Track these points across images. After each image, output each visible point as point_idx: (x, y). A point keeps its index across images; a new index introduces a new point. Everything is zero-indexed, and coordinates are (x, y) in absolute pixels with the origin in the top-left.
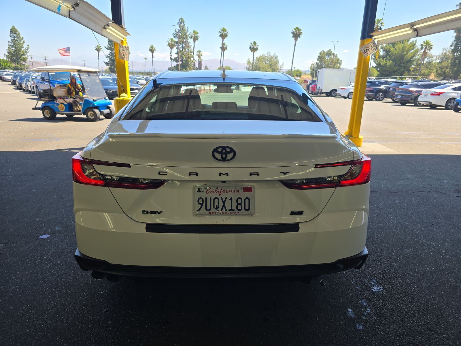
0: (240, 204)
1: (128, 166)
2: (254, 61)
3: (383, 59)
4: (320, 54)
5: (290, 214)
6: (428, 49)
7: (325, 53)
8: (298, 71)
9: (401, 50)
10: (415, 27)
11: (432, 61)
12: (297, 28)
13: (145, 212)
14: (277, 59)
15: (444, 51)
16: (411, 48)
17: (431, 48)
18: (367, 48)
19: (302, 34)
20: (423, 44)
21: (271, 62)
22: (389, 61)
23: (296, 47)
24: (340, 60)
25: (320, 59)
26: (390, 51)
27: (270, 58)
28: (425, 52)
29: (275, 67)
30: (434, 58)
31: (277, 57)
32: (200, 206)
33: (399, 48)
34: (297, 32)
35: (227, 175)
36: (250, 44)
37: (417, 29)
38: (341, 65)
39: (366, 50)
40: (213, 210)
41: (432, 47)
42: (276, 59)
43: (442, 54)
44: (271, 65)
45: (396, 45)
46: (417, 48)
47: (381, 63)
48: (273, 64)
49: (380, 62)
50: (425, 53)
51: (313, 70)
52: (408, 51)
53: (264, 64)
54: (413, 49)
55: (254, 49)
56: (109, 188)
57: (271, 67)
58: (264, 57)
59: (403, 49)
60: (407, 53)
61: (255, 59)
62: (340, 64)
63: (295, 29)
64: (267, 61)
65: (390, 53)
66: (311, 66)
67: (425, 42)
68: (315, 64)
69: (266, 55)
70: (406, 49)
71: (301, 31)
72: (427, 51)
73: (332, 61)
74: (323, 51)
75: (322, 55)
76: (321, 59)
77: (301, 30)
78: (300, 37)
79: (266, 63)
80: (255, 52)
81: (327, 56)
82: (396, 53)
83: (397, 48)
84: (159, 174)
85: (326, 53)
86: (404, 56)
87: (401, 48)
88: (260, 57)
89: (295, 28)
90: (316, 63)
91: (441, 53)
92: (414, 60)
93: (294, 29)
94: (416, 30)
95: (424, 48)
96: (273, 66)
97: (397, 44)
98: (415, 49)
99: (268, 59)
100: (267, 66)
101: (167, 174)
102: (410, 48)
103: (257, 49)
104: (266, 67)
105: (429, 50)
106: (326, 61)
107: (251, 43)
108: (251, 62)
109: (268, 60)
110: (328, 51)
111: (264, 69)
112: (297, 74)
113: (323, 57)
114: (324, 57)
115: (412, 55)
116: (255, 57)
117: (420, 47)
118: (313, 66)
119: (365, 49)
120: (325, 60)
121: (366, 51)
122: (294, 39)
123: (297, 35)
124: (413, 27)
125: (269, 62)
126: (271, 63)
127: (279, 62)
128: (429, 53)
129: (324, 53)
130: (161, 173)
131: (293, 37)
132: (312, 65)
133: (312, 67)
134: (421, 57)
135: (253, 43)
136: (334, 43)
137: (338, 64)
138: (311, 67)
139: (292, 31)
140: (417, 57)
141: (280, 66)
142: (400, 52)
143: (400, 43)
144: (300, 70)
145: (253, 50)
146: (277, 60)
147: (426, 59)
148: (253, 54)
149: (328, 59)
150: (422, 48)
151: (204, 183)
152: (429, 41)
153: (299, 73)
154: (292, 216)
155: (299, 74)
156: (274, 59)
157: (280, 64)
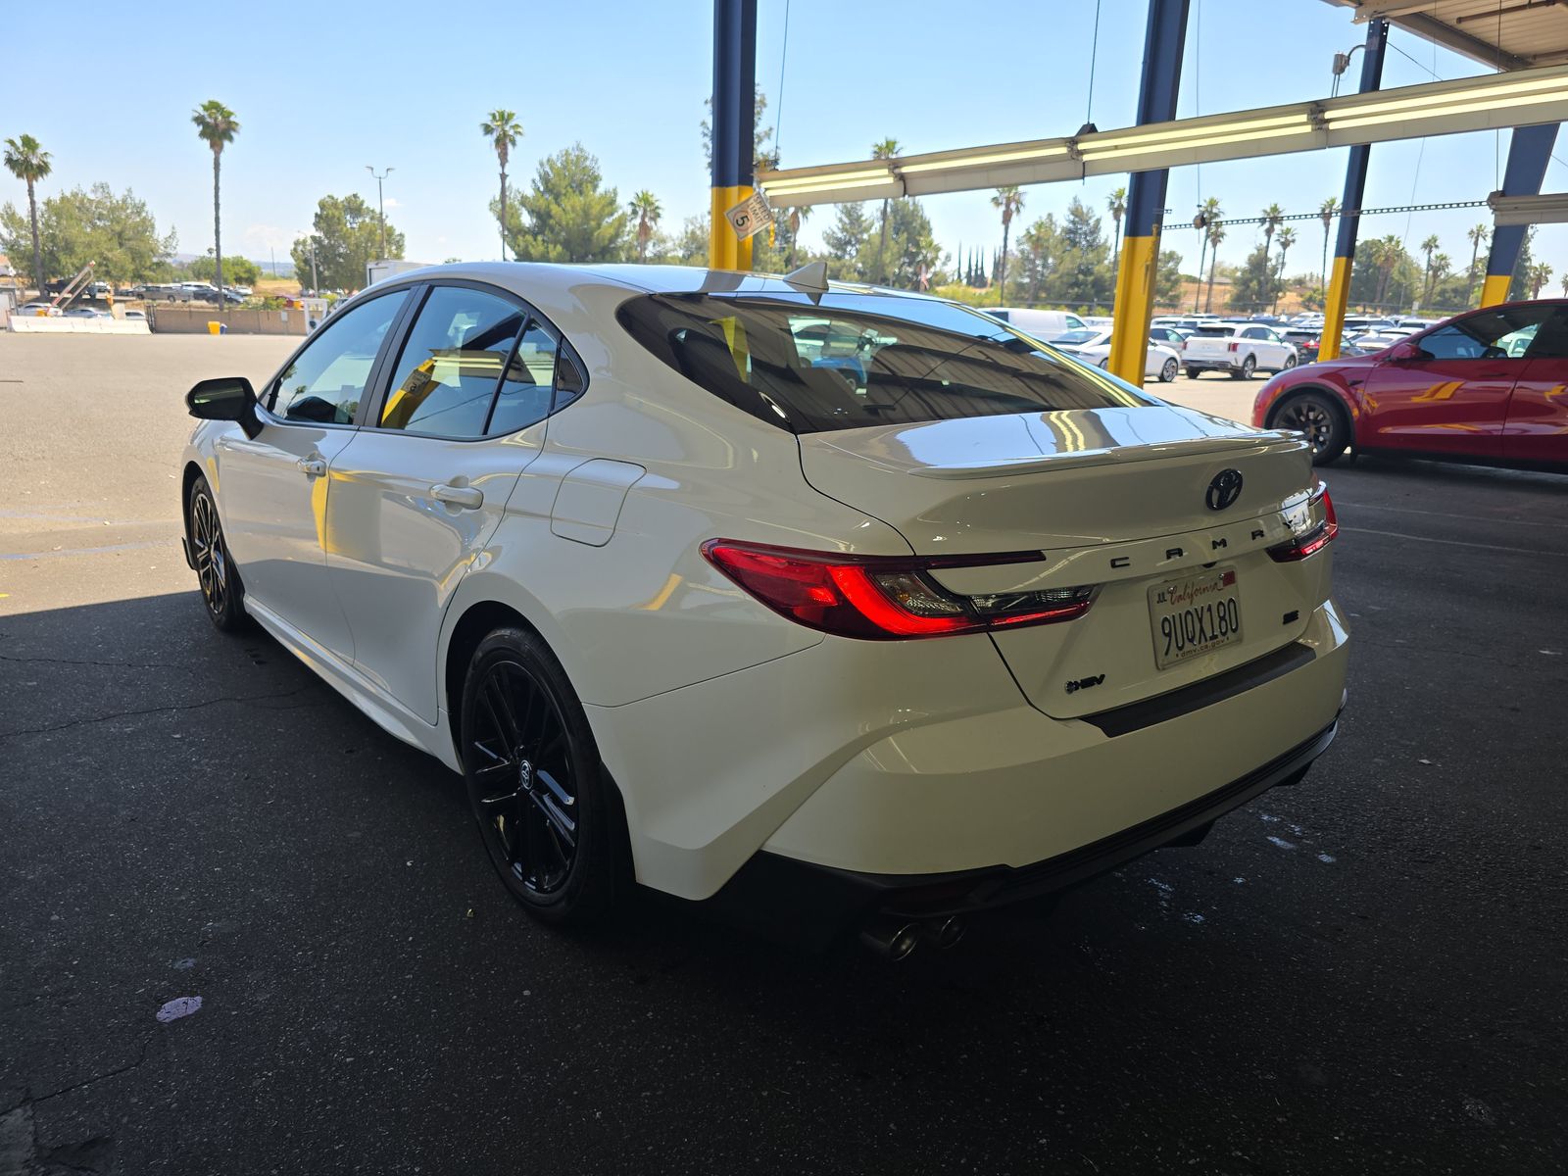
0: (1222, 619)
1: (1037, 556)
2: (38, 214)
3: (535, 240)
4: (322, 206)
5: (1285, 623)
6: (651, 219)
7: (341, 206)
8: (239, 262)
9: (581, 213)
10: (905, 170)
11: (666, 253)
12: (213, 106)
13: (1072, 687)
14: (144, 214)
15: (691, 228)
16: (607, 210)
17: (658, 215)
18: (743, 215)
19: (238, 128)
20: (635, 202)
21: (118, 222)
22: (555, 247)
23: (221, 173)
24: (397, 232)
25: (323, 225)
26: (549, 215)
27: (113, 209)
28: (643, 224)
29: (142, 244)
30: (669, 245)
31: (144, 205)
32: (1168, 639)
33: (573, 208)
34: (216, 119)
35: (1225, 545)
36: (8, 145)
37: (906, 176)
38: (402, 251)
39: (742, 218)
40: (1188, 646)
41: (660, 211)
42: (139, 213)
43: (686, 233)
44: (120, 235)
45: (563, 198)
46: (620, 212)
47: (532, 251)
48: (129, 233)
49: (527, 247)
50: (644, 230)
51: (306, 261)
52: (600, 219)
53: (89, 230)
54: (612, 215)
55: (27, 165)
56: (991, 633)
57: (121, 245)
58: (82, 202)
59: (586, 214)
60: (599, 226)
61: (40, 206)
62: (400, 247)
63: (206, 108)
64: (99, 219)
65: (552, 222)
66: (292, 246)
67: (640, 195)
68: (309, 241)
69: (92, 196)
70: (595, 211)
71: (232, 119)
72: (649, 223)
73: (372, 233)
74: (329, 196)
75: (330, 212)
76: (328, 225)
77: (230, 114)
78: (231, 139)
79: (94, 227)
80: (35, 177)
81: (348, 217)
82: (568, 224)
83: (569, 208)
84: (1114, 566)
85: (344, 206)
86: (592, 234)
87: (578, 208)
88: (63, 199)
89: (206, 103)
90: (313, 238)
91: (683, 231)
92: (621, 248)
93: (203, 106)
94: (902, 178)
95: (641, 213)
96: (129, 240)
97: (565, 195)
98: (616, 215)
99: (105, 212)
100: (104, 238)
101: (1128, 565)
102: (603, 209)
103: (43, 169)
104: (98, 243)
105: (653, 219)
106: (348, 235)
107: (12, 143)
108: (22, 220)
109: (100, 214)
110: (349, 200)
111: (94, 250)
112: (236, 274)
113: (336, 220)
114: (339, 219)
115: (612, 231)
116: (40, 199)
117: (629, 210)
118: (300, 248)
119: (738, 217)
120: (345, 229)
121: (740, 222)
122: (206, 143)
123: (217, 129)
124: (897, 171)
125: (108, 224)
126: (118, 228)
127: (156, 226)
128: (655, 228)
129: (335, 205)
130: (1117, 563)
131: (203, 135)
132: (297, 243)
133: (301, 253)
134: (637, 240)
135: (19, 143)
136: (377, 173)
137: (394, 248)
138: (295, 249)
139: (197, 115)
140: (626, 238)
141: (161, 239)
142: (579, 221)
143: (574, 192)
144: (245, 258)
145: (26, 168)
146: (145, 218)
147: (650, 245)
148: (27, 188)
149: (354, 225)
150: (635, 212)
151: (1163, 579)
152: (650, 193)
153: (245, 272)
154: (1289, 625)
155: (244, 276)
156: (129, 211)
157: (161, 233)
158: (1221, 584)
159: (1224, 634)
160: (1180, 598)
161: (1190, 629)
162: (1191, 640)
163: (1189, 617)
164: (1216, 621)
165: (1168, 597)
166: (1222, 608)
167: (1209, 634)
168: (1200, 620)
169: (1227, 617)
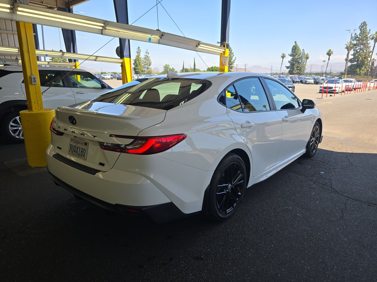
158: (84, 144)
159: (81, 155)
160: (75, 142)
161: (75, 149)
162: (75, 152)
163: (75, 147)
164: (80, 151)
165: (73, 140)
166: (82, 149)
167: (78, 153)
168: (77, 149)
169: (83, 152)
